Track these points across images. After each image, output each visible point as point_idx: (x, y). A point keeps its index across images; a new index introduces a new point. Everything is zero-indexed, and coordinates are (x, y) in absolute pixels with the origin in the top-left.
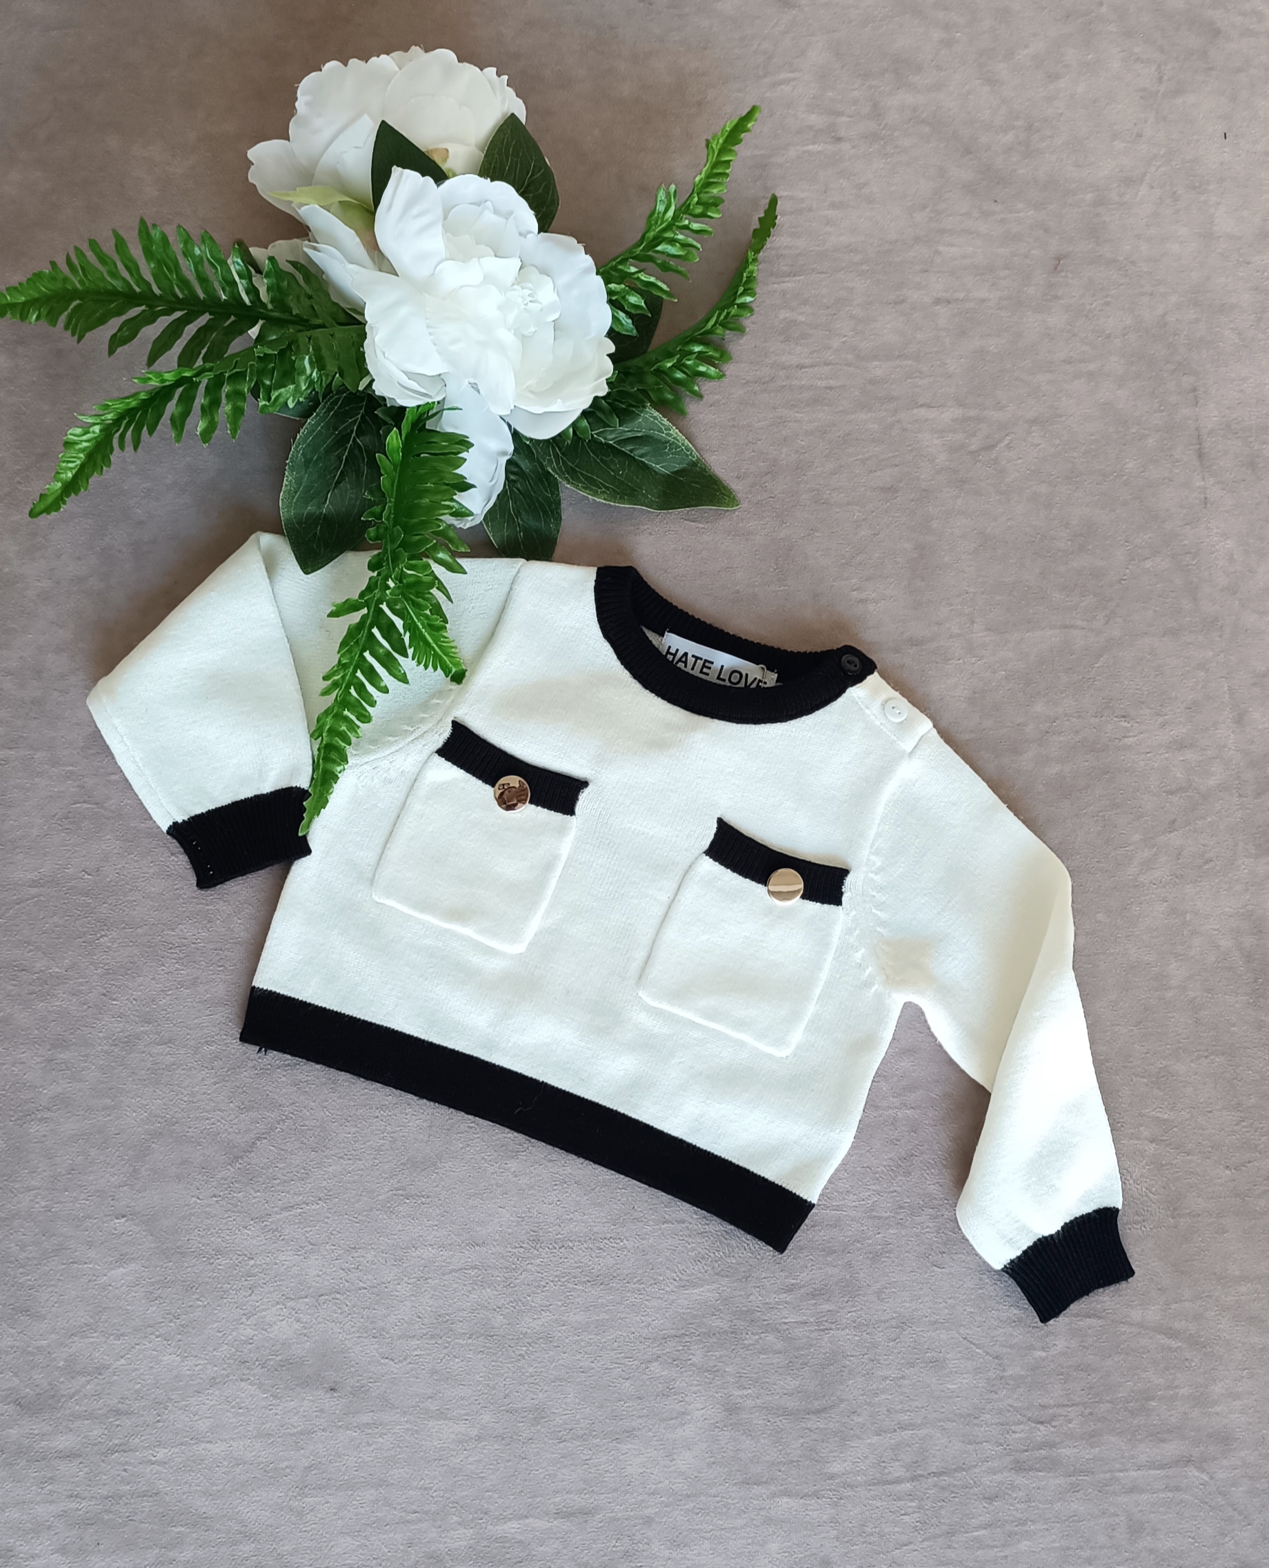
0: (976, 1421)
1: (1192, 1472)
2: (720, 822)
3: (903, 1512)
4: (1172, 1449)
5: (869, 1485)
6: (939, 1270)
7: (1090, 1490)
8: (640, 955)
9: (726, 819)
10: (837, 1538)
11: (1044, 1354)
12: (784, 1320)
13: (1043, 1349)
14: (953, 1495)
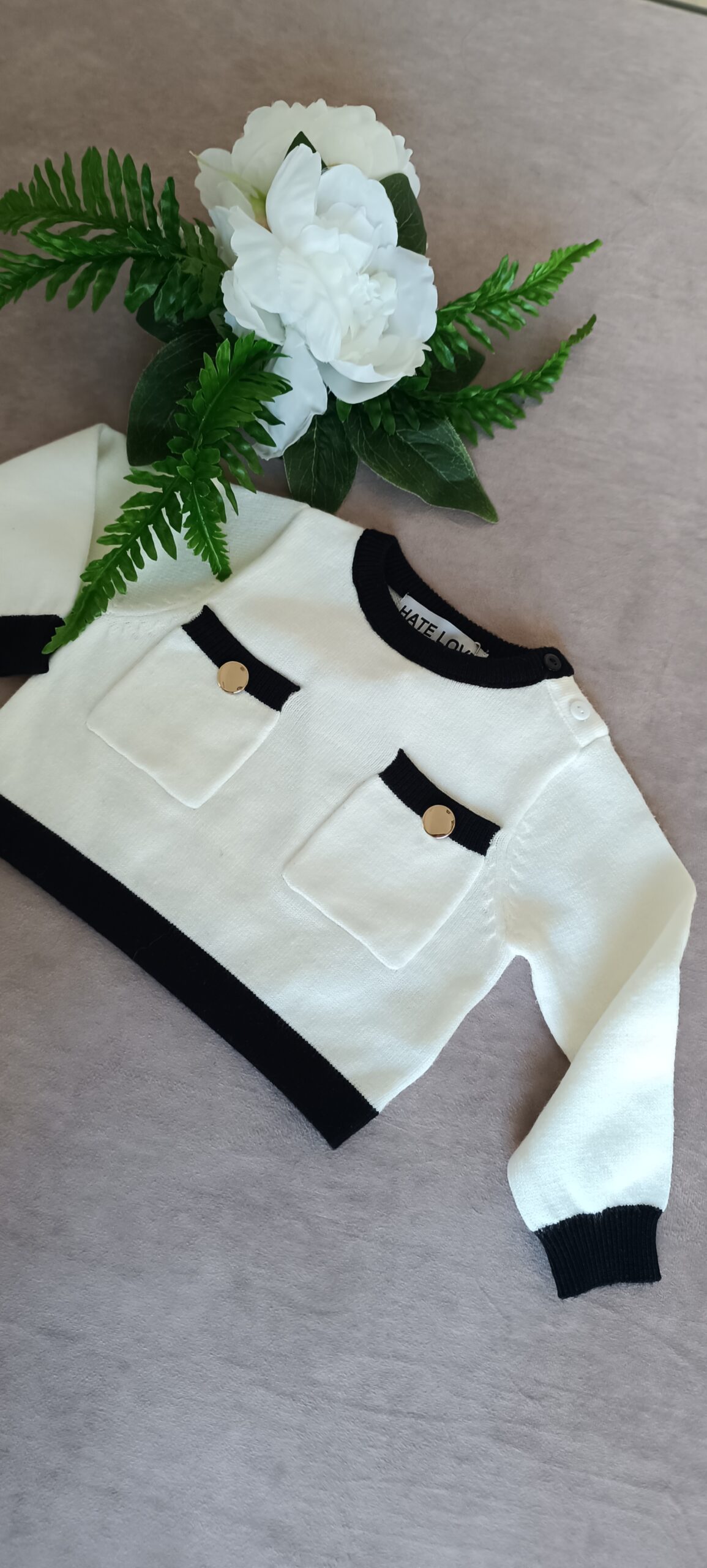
0: (470, 1375)
1: (667, 1499)
2: (401, 753)
3: (371, 1443)
4: (653, 1468)
5: (347, 1404)
6: (476, 1214)
7: (561, 1485)
8: (295, 843)
9: (406, 752)
10: (300, 1448)
11: (553, 1330)
12: (317, 1213)
13: (553, 1324)
14: (424, 1443)
